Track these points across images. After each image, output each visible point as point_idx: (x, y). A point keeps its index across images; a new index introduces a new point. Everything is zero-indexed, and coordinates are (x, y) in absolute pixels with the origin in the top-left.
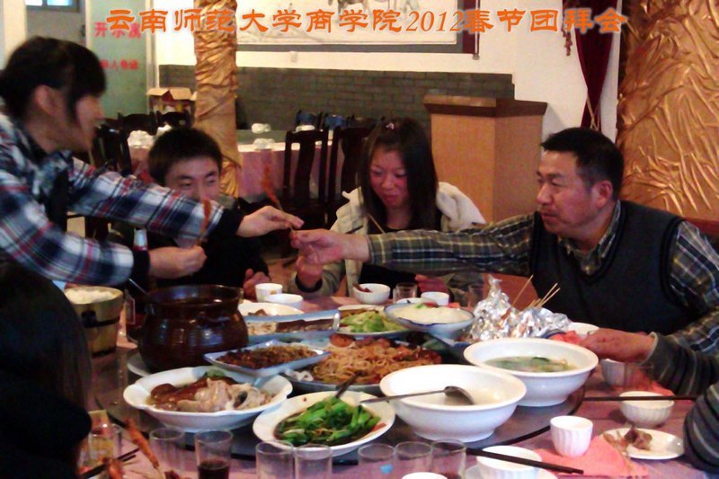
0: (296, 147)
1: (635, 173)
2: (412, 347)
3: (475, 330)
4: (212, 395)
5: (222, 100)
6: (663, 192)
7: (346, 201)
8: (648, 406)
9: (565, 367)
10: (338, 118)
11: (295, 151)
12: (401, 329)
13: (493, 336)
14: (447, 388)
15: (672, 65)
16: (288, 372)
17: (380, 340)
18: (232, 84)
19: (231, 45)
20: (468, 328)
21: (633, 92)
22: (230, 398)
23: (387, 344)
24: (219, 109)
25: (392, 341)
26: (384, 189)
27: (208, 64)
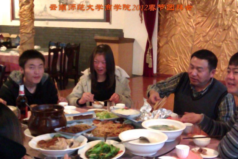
0: (52, 54)
1: (163, 61)
2: (121, 123)
3: (142, 117)
4: (62, 143)
5: (30, 38)
6: (172, 67)
7: (83, 74)
8: (203, 140)
9: (174, 128)
10: (64, 44)
11: (52, 55)
12: (117, 117)
13: (148, 119)
14: (140, 137)
15: (174, 27)
16: (84, 134)
17: (110, 121)
18: (33, 32)
19: (33, 19)
20: (139, 116)
21: (162, 36)
22: (68, 144)
23: (112, 122)
24: (29, 41)
25: (114, 121)
26: (99, 68)
27: (24, 26)
